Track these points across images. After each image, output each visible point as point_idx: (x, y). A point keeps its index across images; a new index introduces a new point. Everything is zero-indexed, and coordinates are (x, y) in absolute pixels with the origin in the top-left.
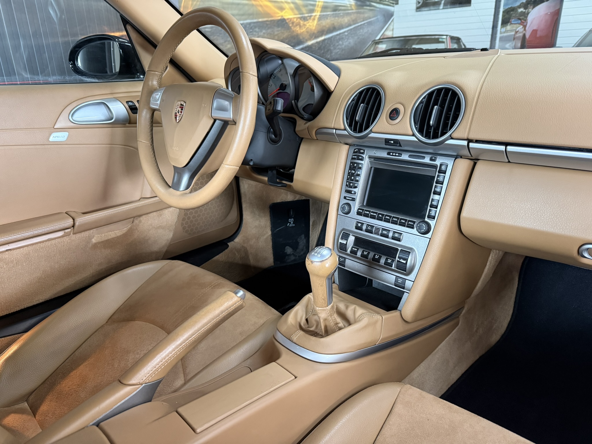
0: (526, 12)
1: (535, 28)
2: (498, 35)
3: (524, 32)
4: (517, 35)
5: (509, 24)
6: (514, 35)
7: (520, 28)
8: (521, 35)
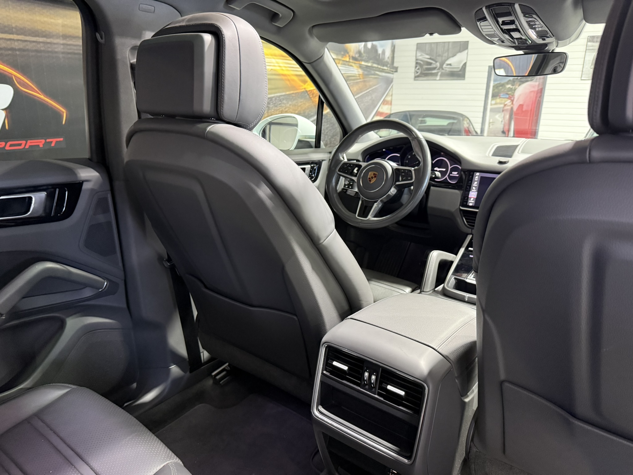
0: (513, 89)
1: (521, 103)
2: (489, 107)
3: (512, 106)
4: (506, 108)
5: (498, 97)
6: (503, 107)
7: (508, 102)
8: (509, 108)
